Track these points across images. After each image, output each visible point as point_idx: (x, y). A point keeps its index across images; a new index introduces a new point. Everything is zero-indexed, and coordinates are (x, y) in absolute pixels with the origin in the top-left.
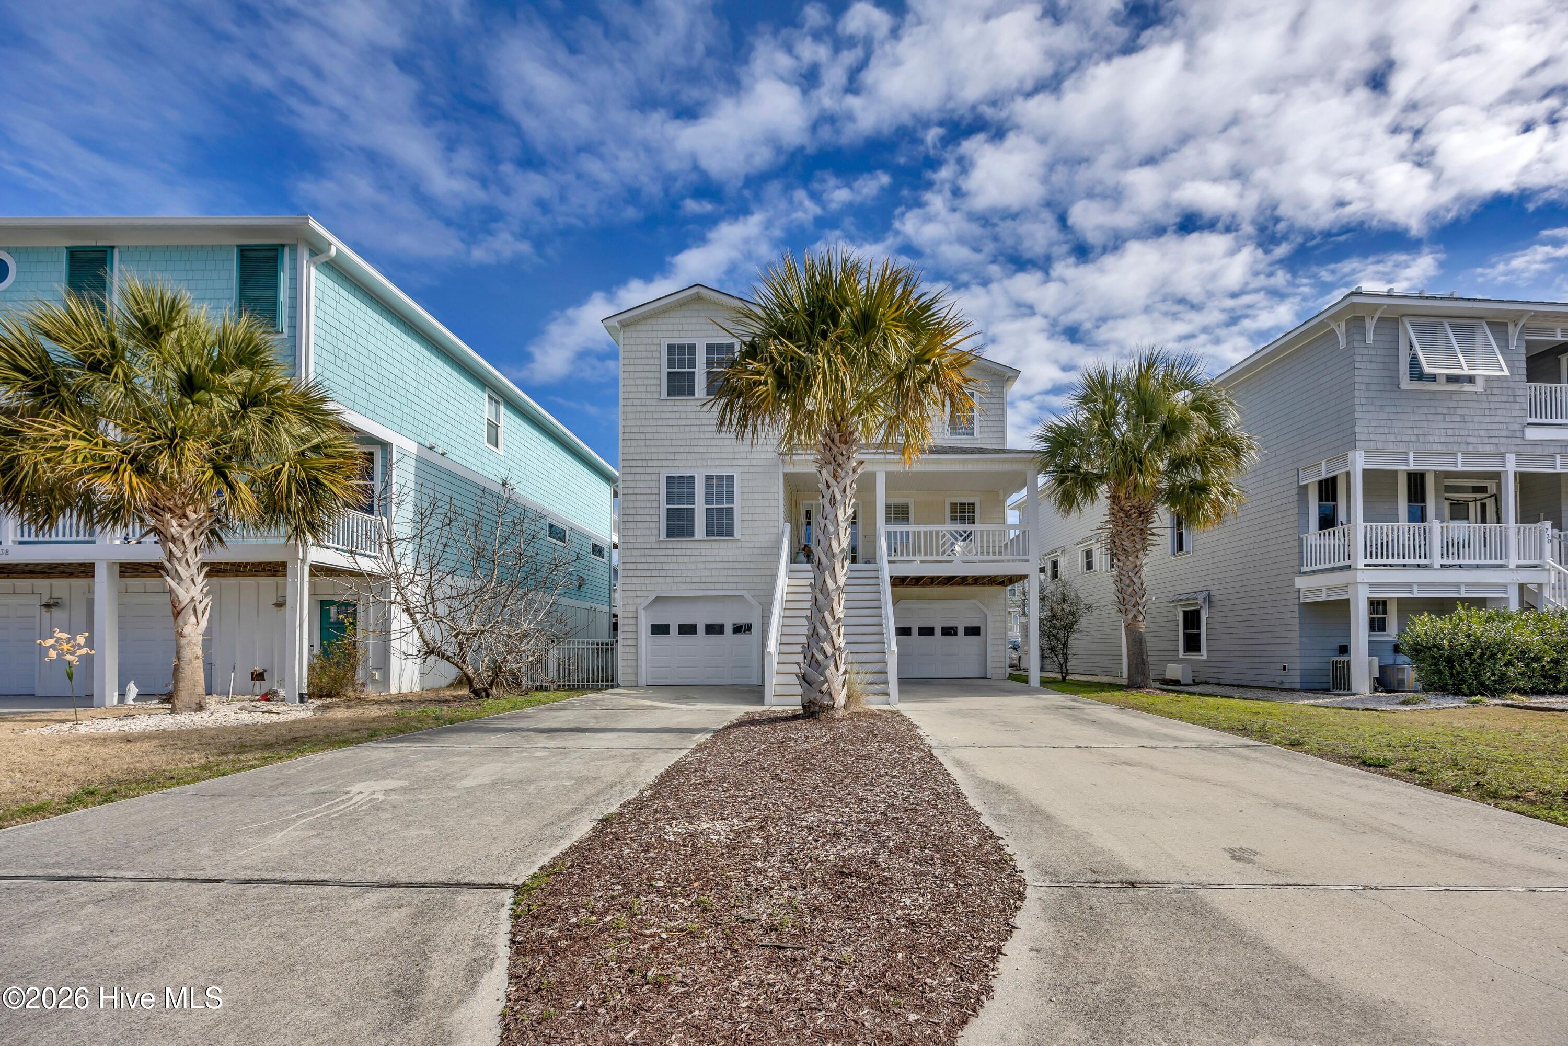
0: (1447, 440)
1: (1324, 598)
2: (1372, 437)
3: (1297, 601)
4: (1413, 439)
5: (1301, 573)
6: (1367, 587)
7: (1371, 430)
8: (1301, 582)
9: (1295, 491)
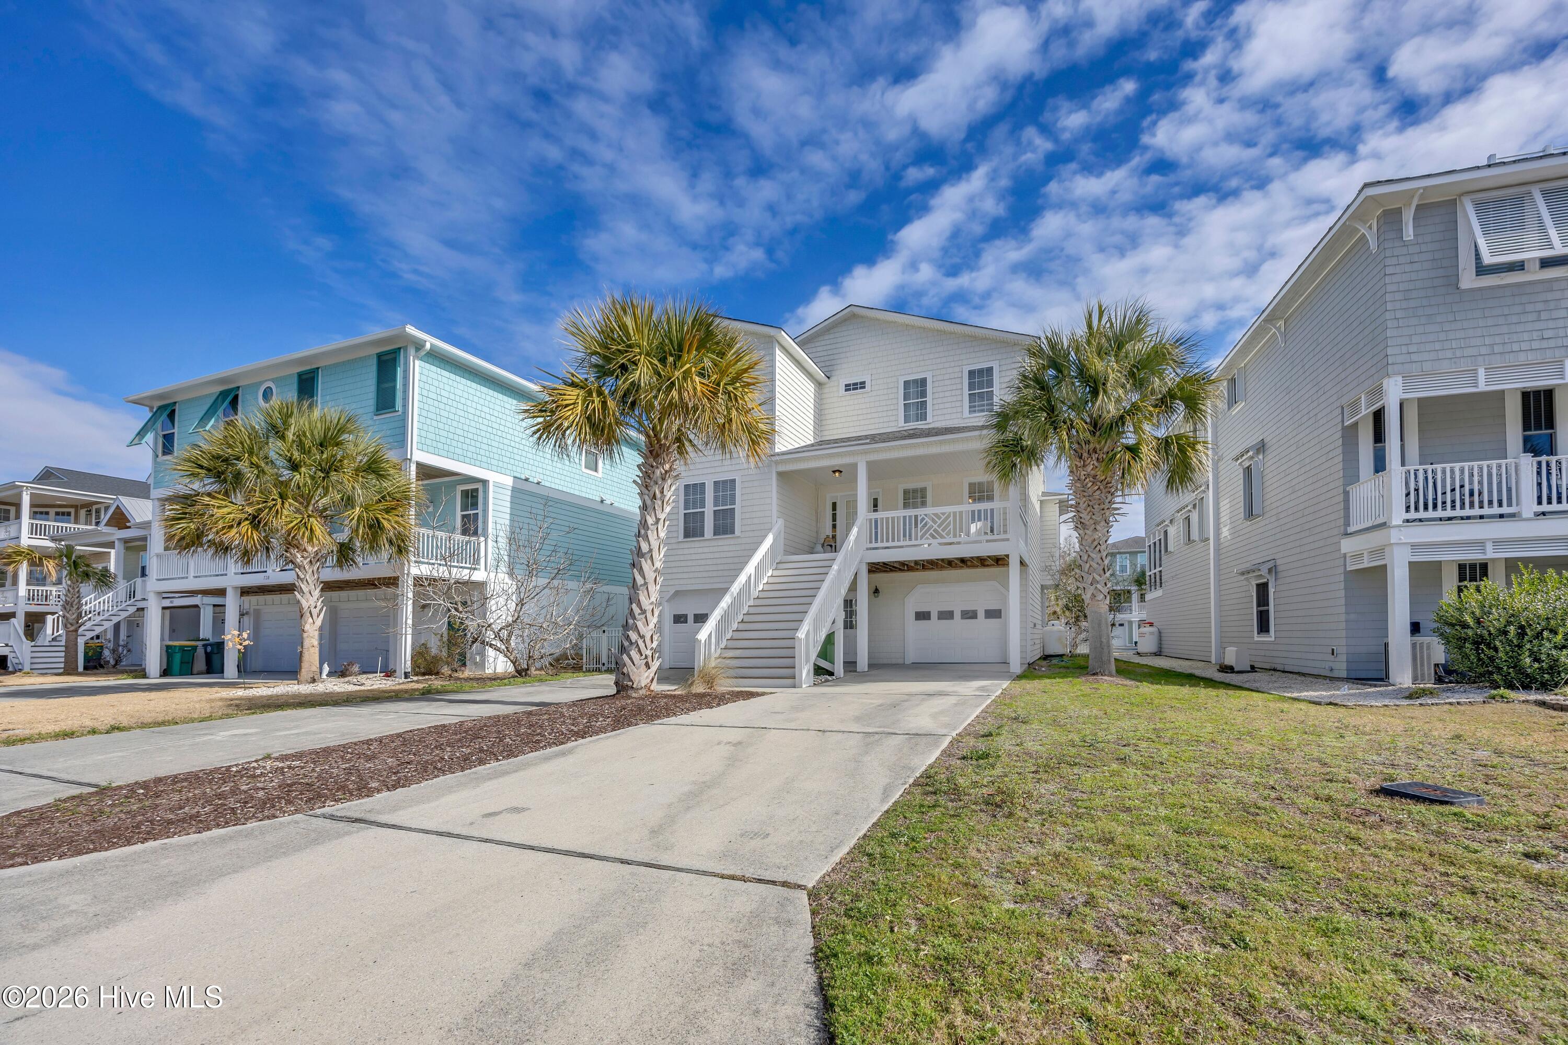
0: (1545, 344)
1: (1366, 565)
2: (1414, 357)
3: (1341, 570)
4: (1484, 350)
5: (1346, 534)
6: (1408, 549)
7: (1413, 348)
8: (1347, 546)
9: (1339, 434)
